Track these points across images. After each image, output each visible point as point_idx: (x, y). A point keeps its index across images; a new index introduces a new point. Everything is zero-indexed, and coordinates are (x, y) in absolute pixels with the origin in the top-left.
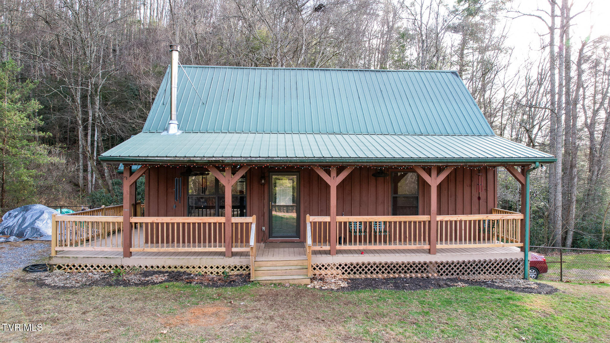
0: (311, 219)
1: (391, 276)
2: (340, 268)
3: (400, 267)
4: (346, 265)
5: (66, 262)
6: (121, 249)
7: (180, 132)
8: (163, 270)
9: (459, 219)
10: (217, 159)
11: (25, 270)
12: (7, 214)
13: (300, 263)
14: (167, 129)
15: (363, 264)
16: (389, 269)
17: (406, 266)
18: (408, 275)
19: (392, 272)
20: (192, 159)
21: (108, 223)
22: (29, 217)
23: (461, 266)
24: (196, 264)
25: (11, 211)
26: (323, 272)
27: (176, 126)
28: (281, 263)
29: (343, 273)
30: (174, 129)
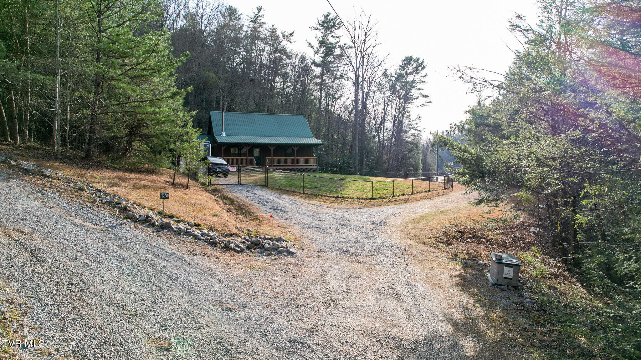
0: (267, 158)
7: (226, 135)
9: (302, 158)
14: (221, 134)
30: (224, 134)
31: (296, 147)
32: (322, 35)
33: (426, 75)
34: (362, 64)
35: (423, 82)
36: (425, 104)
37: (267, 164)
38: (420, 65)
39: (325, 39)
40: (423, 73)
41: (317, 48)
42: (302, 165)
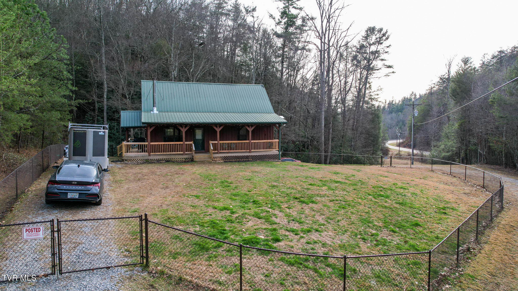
0: (211, 142)
1: (237, 160)
2: (221, 158)
3: (240, 157)
4: (223, 157)
5: (128, 158)
6: (147, 154)
7: (158, 111)
8: (162, 160)
9: (258, 142)
10: (181, 123)
11: (112, 162)
14: (152, 111)
15: (228, 157)
16: (236, 158)
18: (243, 160)
24: (174, 158)
28: (202, 156)
29: (222, 160)
30: (155, 111)
31: (250, 127)
32: (284, 6)
33: (390, 46)
34: (328, 29)
35: (386, 52)
36: (388, 74)
37: (210, 151)
38: (384, 35)
39: (287, 10)
40: (386, 43)
41: (279, 20)
42: (260, 150)
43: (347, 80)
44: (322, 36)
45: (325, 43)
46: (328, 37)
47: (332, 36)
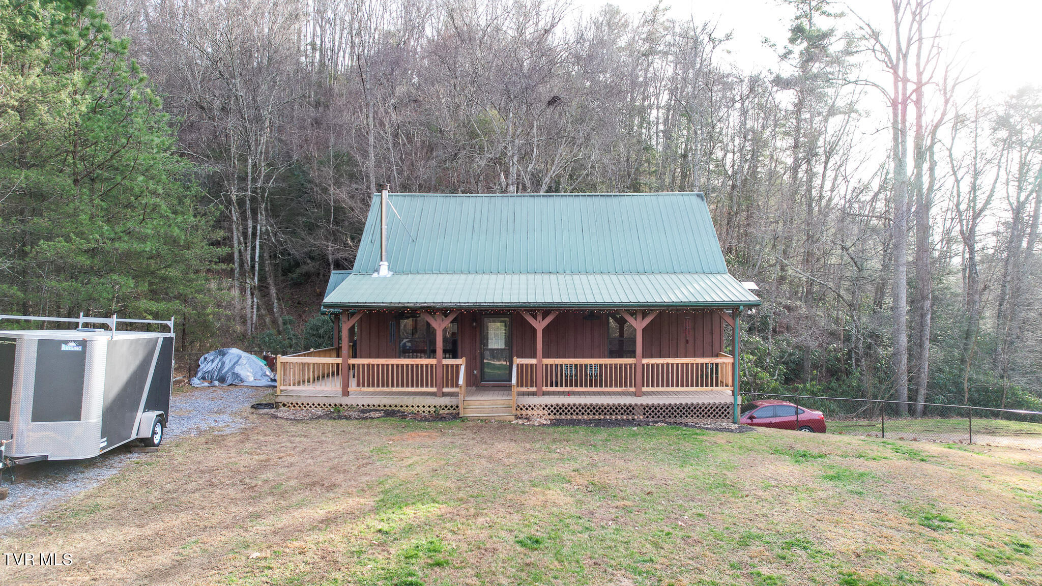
0: (518, 361)
1: (597, 417)
2: (547, 409)
3: (605, 408)
4: (552, 406)
5: (290, 400)
6: (340, 390)
7: (391, 273)
8: (378, 408)
9: (665, 362)
10: (429, 305)
11: (252, 407)
12: (203, 358)
13: (506, 402)
14: (377, 270)
15: (569, 405)
16: (594, 411)
17: (611, 408)
18: (614, 417)
19: (597, 413)
20: (406, 305)
21: (328, 364)
22: (227, 362)
23: (667, 408)
24: (410, 404)
25: (206, 356)
26: (530, 412)
27: (387, 267)
28: (488, 403)
29: (549, 414)
30: (384, 270)
31: (639, 317)
32: (798, 13)
34: (916, 38)
39: (806, 23)
41: (785, 47)
42: (670, 389)
43: (978, 182)
44: (898, 59)
45: (905, 81)
46: (918, 65)
47: (931, 56)
